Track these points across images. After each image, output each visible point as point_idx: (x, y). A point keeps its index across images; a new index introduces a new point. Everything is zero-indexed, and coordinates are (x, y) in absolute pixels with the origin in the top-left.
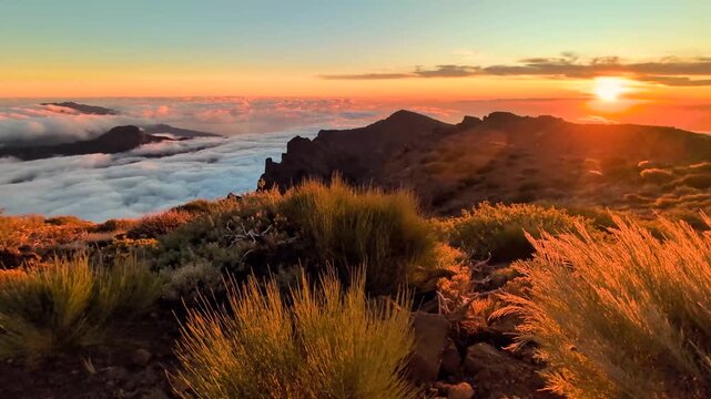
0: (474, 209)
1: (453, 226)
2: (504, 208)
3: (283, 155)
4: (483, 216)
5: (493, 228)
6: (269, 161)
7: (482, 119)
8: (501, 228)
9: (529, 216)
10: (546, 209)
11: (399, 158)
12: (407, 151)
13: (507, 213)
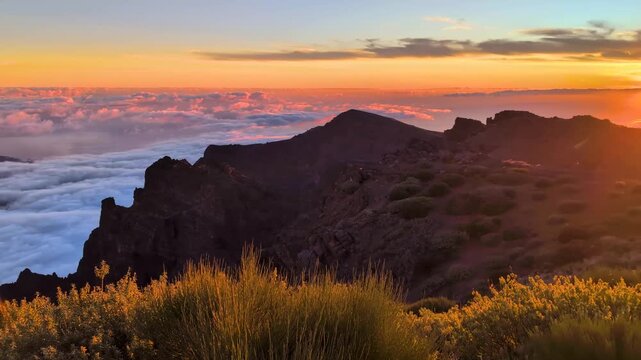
0: (494, 291)
1: (459, 323)
2: (544, 287)
3: (138, 192)
4: (511, 304)
5: (530, 326)
6: (108, 204)
7: (484, 122)
8: (544, 325)
9: (586, 299)
10: (612, 285)
11: (352, 191)
12: (363, 179)
13: (549, 296)
